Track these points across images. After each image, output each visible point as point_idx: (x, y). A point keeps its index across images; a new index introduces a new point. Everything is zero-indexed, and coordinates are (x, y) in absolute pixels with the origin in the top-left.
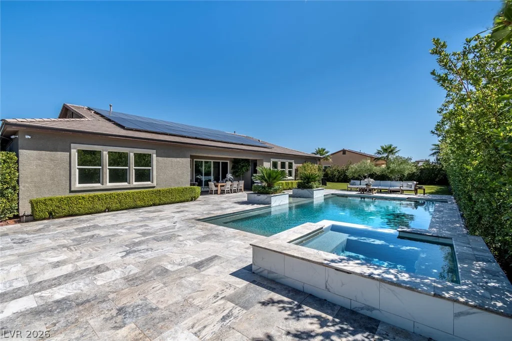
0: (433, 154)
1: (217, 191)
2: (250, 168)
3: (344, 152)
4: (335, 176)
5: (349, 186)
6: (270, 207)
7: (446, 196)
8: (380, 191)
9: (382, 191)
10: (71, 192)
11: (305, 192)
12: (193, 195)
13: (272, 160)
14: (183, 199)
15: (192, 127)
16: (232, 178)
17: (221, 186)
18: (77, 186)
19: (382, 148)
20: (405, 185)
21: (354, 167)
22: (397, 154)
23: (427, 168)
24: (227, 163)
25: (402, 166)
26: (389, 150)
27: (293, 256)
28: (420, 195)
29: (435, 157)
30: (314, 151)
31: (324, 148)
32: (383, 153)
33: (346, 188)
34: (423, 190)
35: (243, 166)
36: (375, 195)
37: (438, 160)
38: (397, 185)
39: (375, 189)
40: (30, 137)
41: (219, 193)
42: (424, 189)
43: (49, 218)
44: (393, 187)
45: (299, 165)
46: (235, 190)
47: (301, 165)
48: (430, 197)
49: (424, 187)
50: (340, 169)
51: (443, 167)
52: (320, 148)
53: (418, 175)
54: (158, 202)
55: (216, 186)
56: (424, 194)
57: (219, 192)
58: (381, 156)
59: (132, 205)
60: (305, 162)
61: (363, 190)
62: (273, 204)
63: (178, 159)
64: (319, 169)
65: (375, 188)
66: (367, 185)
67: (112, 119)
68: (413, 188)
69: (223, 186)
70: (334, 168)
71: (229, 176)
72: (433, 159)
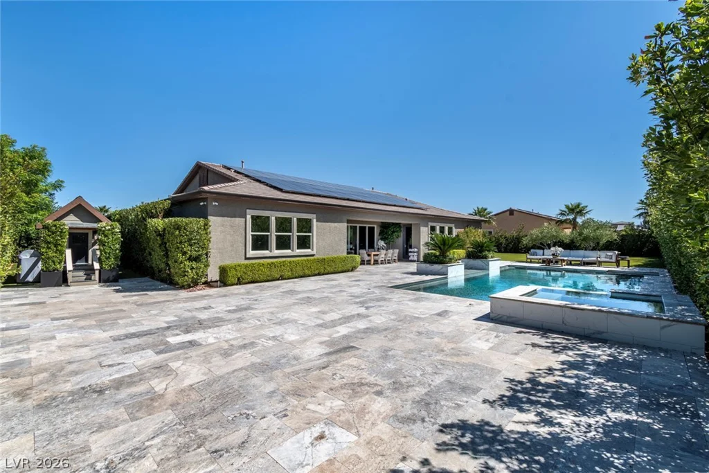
0: (640, 215)
1: (370, 261)
2: (402, 235)
3: (511, 212)
4: (501, 244)
5: (529, 257)
6: (447, 278)
7: (658, 269)
8: (570, 263)
9: (573, 263)
10: (246, 259)
11: (478, 262)
12: (354, 264)
13: (430, 224)
14: (345, 268)
15: (346, 187)
17: (374, 255)
18: (251, 253)
19: (567, 207)
20: (603, 255)
21: (535, 232)
22: (588, 216)
23: (631, 234)
24: (374, 228)
25: (598, 232)
26: (577, 210)
27: (533, 303)
28: (623, 268)
29: (642, 220)
30: (472, 211)
31: (484, 207)
32: (568, 214)
33: (525, 259)
34: (627, 262)
35: (394, 232)
36: (564, 267)
37: (645, 222)
38: (592, 256)
39: (564, 261)
40: (217, 204)
42: (629, 261)
43: (237, 284)
44: (588, 257)
45: (459, 230)
46: (389, 260)
47: (462, 230)
48: (636, 270)
49: (628, 258)
50: (508, 235)
51: (653, 232)
52: (480, 207)
53: (618, 243)
54: (322, 271)
55: (369, 255)
56: (629, 266)
57: (372, 263)
58: (565, 218)
59: (301, 274)
60: (466, 227)
61: (549, 262)
62: (450, 275)
63: (336, 224)
64: (484, 236)
65: (565, 258)
66: (553, 255)
67: (262, 180)
68: (614, 259)
69: (377, 255)
70: (500, 234)
72: (638, 222)
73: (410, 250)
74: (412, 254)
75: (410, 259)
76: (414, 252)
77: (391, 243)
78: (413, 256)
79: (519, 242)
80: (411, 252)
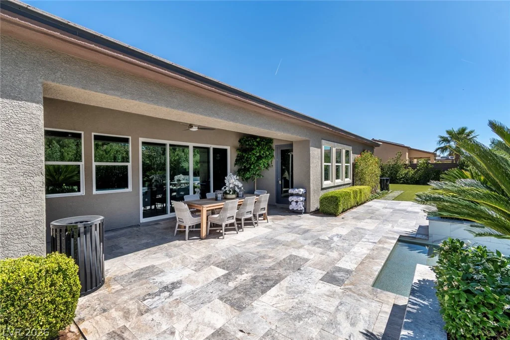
1: (199, 226)
2: (274, 163)
16: (240, 185)
17: (210, 212)
24: (225, 150)
35: (260, 158)
41: (204, 233)
46: (250, 219)
55: (196, 212)
57: (204, 231)
60: (364, 151)
71: (232, 181)
73: (291, 191)
74: (294, 199)
75: (291, 207)
76: (298, 195)
77: (256, 177)
78: (296, 203)
79: (397, 172)
80: (292, 195)
